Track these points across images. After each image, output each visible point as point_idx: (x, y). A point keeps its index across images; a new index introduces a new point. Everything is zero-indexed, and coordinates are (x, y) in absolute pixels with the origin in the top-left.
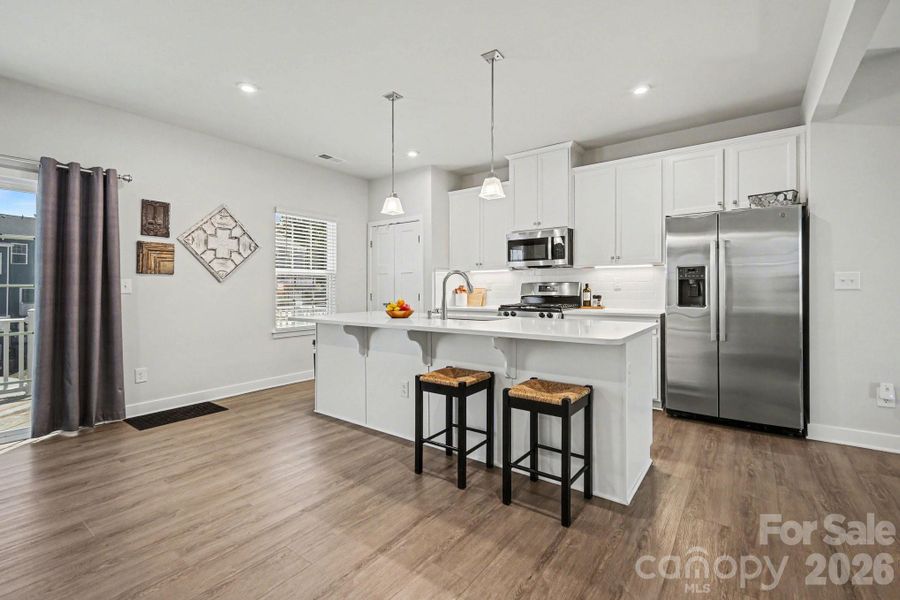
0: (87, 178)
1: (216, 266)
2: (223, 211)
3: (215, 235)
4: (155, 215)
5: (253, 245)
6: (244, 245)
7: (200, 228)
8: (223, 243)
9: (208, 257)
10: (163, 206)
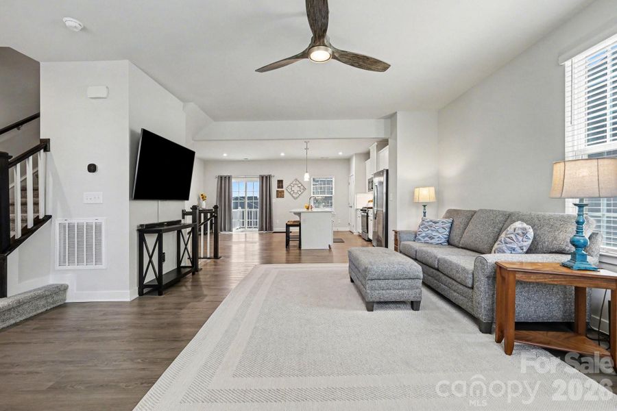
1: (294, 195)
2: (296, 180)
3: (294, 187)
4: (280, 183)
5: (304, 189)
7: (290, 185)
8: (296, 189)
9: (292, 193)
10: (282, 181)
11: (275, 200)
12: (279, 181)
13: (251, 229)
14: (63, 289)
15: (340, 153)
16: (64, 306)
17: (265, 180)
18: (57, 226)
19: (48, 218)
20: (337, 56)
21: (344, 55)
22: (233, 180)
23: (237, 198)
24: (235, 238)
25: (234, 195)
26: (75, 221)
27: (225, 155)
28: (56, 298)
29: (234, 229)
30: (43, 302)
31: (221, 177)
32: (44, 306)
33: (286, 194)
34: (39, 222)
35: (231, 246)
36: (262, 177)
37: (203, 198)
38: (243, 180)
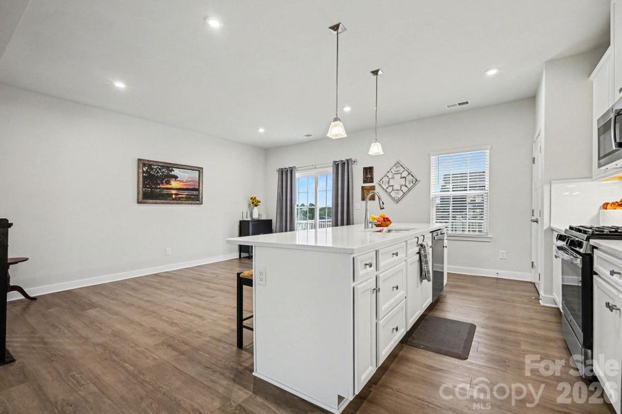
0: (343, 164)
1: (393, 194)
2: (398, 164)
3: (393, 178)
5: (414, 180)
6: (409, 181)
7: (386, 176)
8: (397, 182)
9: (390, 190)
10: (371, 169)
11: (358, 204)
12: (365, 169)
33: (378, 192)
36: (336, 165)
37: (255, 203)
38: (313, 172)
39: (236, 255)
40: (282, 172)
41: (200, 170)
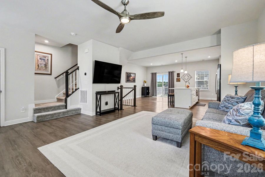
0: (172, 72)
4: (178, 75)
6: (190, 77)
7: (183, 76)
8: (186, 77)
9: (184, 79)
10: (179, 74)
11: (176, 83)
12: (178, 74)
13: (165, 96)
14: (80, 109)
15: (209, 57)
16: (80, 114)
17: (171, 74)
18: (80, 91)
19: (78, 88)
20: (133, 18)
21: (136, 16)
22: (157, 75)
23: (159, 82)
24: (158, 100)
25: (158, 81)
26: (83, 90)
27: (151, 64)
28: (78, 111)
29: (157, 96)
30: (74, 112)
31: (153, 74)
32: (74, 113)
33: (181, 80)
34: (76, 90)
35: (156, 103)
36: (169, 72)
37: (145, 82)
38: (162, 74)
39: (141, 96)
40: (152, 74)
41: (135, 74)
